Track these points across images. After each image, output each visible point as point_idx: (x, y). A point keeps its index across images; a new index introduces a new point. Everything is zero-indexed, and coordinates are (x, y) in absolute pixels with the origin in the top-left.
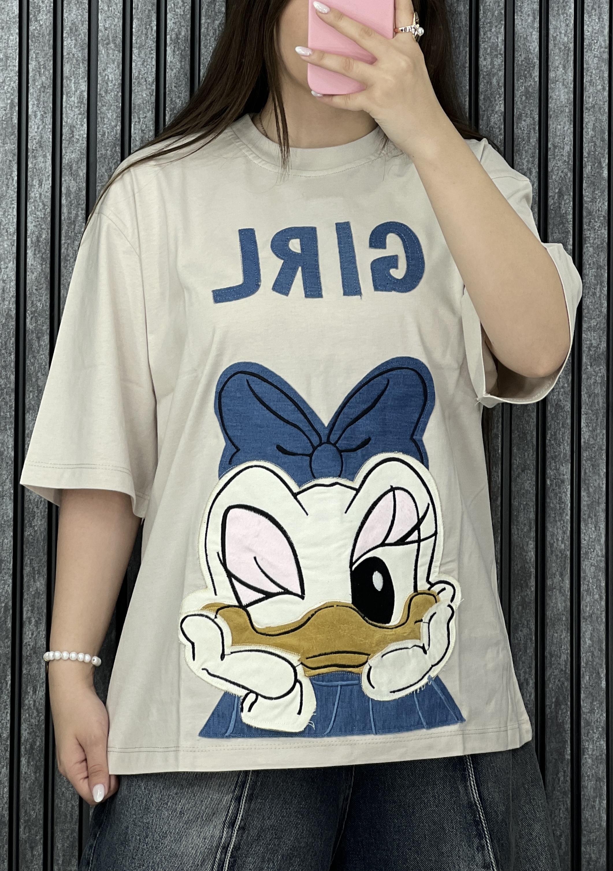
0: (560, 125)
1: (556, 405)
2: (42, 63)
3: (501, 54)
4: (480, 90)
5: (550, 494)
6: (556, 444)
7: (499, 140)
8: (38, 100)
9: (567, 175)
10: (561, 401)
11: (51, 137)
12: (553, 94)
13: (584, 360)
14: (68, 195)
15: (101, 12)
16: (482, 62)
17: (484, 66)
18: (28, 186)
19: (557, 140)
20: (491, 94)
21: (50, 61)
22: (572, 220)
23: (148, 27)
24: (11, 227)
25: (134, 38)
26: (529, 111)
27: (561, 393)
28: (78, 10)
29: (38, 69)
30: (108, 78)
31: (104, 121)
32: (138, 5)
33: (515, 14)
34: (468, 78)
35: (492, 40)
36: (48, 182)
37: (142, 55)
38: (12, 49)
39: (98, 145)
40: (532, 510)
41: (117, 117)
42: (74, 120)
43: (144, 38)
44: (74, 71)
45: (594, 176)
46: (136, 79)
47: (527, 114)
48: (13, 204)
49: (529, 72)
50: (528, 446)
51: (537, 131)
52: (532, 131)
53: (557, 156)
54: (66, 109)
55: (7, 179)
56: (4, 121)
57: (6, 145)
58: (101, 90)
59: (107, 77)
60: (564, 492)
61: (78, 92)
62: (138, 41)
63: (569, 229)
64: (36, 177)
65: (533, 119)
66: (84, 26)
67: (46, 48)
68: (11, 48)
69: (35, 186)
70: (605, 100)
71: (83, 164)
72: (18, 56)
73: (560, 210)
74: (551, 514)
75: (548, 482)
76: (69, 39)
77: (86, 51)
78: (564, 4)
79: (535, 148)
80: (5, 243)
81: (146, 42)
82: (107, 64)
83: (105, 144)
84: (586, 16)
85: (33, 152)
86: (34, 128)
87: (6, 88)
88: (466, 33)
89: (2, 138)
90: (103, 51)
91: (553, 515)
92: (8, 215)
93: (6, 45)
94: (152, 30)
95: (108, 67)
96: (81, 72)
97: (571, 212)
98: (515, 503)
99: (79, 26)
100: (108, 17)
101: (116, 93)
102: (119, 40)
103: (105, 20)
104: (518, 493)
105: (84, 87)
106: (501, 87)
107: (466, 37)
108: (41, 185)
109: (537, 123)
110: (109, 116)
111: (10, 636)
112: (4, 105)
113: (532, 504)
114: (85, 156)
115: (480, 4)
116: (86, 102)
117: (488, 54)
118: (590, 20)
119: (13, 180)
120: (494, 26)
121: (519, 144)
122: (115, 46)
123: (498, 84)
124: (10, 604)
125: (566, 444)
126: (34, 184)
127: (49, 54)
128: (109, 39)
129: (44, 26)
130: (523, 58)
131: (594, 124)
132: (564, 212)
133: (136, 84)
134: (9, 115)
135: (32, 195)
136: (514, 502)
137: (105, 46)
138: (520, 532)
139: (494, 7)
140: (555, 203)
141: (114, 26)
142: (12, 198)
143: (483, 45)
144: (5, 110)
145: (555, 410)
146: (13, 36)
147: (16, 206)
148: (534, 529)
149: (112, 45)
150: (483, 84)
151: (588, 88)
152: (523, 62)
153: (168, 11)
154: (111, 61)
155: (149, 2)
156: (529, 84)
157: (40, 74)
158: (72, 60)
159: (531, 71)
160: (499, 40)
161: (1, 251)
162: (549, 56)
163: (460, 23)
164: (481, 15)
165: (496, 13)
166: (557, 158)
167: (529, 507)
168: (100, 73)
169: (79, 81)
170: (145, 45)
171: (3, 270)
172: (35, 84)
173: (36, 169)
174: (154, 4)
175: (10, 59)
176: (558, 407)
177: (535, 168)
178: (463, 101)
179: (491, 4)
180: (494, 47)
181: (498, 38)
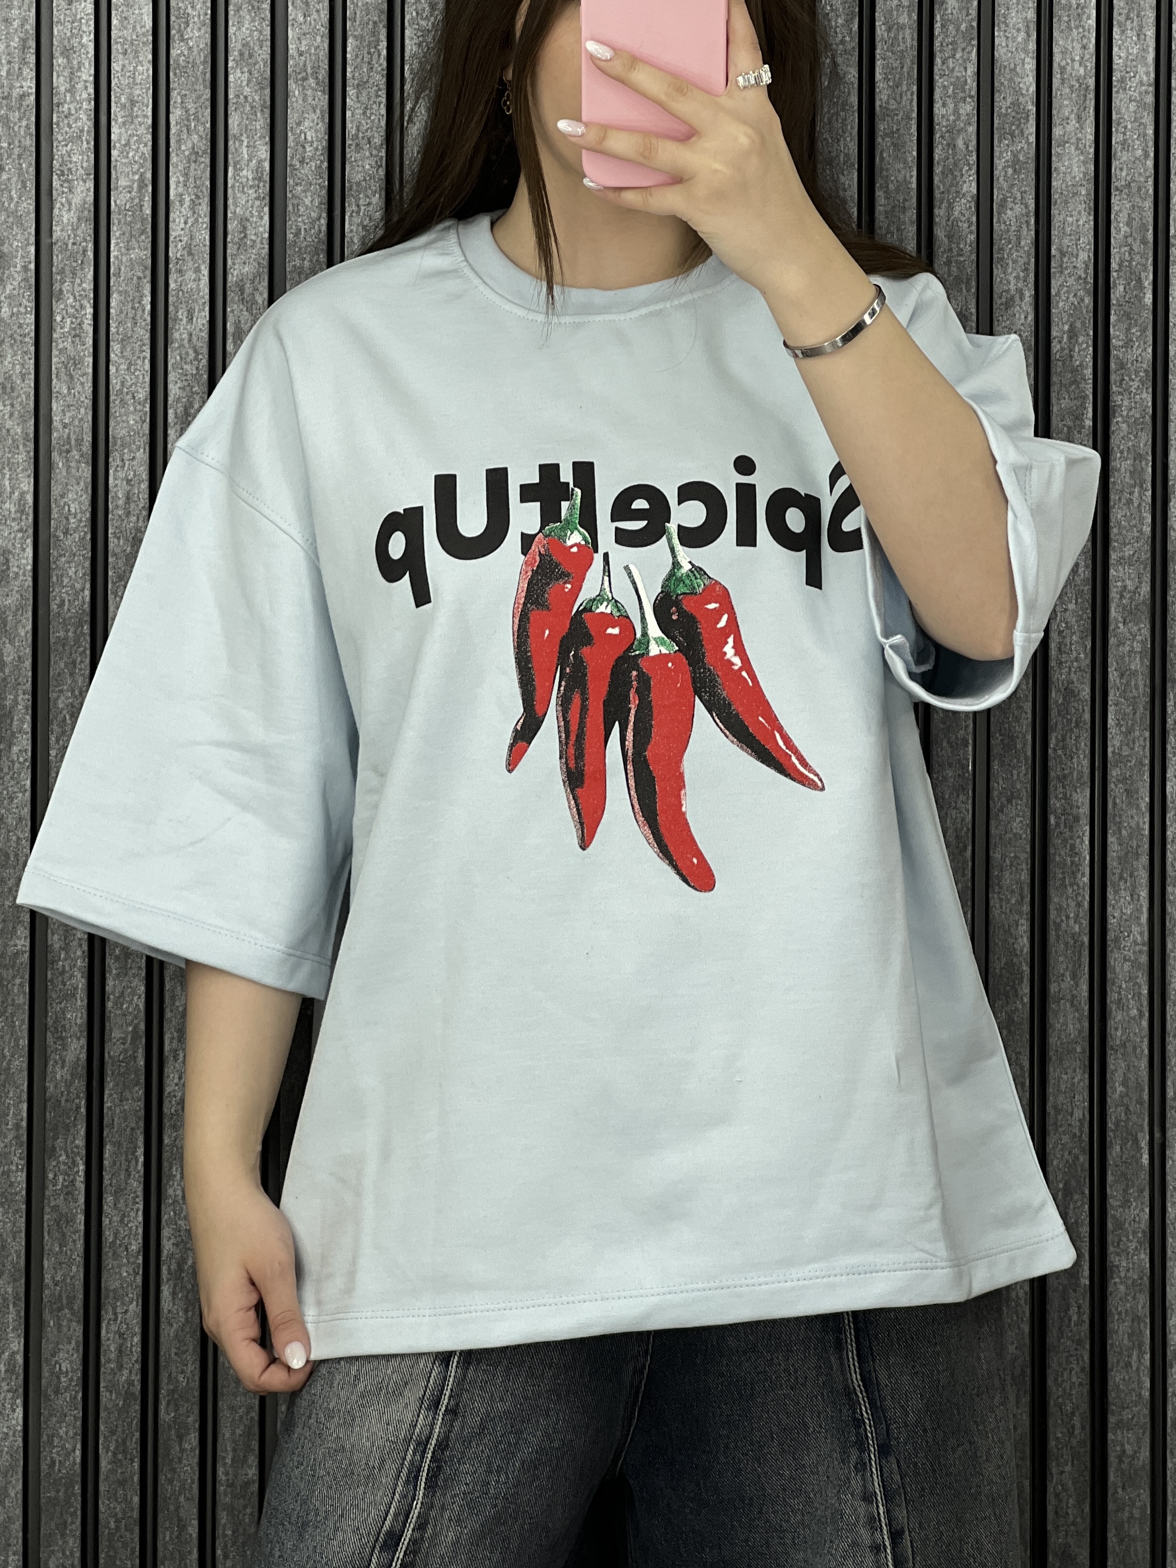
0: (1071, 216)
1: (1065, 689)
2: (192, 111)
3: (971, 97)
4: (936, 157)
5: (1055, 841)
6: (1065, 755)
7: (968, 242)
8: (186, 175)
9: (1082, 300)
10: (1073, 683)
11: (208, 237)
12: (1060, 164)
13: (1113, 613)
14: (237, 336)
15: (293, 25)
16: (939, 110)
17: (943, 116)
18: (170, 321)
19: (1066, 241)
20: (955, 164)
21: (206, 108)
22: (1091, 377)
23: (372, 50)
24: (140, 390)
25: (349, 70)
26: (1019, 194)
27: (1073, 669)
28: (253, 21)
29: (186, 122)
30: (305, 138)
31: (298, 210)
32: (355, 13)
33: (996, 28)
34: (915, 138)
35: (956, 74)
36: (203, 314)
37: (364, 98)
38: (142, 89)
39: (288, 252)
40: (1024, 867)
41: (320, 203)
42: (246, 209)
43: (365, 70)
44: (246, 125)
45: (1129, 302)
46: (352, 140)
47: (1015, 198)
48: (144, 351)
49: (1018, 126)
50: (1018, 760)
51: (1033, 227)
52: (1024, 226)
53: (1066, 268)
54: (234, 190)
55: (133, 308)
56: (128, 210)
57: (131, 252)
58: (292, 158)
59: (303, 135)
60: (1079, 837)
61: (254, 161)
62: (357, 74)
63: (1087, 392)
64: (184, 306)
65: (1026, 207)
66: (264, 48)
67: (200, 87)
68: (139, 87)
69: (181, 320)
70: (1148, 174)
71: (262, 283)
72: (151, 100)
73: (1071, 361)
74: (1056, 873)
75: (1052, 820)
76: (238, 71)
77: (268, 91)
78: (1079, 10)
79: (1029, 255)
80: (131, 417)
81: (369, 77)
82: (303, 112)
83: (300, 248)
84: (1116, 29)
85: (177, 263)
86: (179, 222)
87: (131, 155)
88: (912, 62)
89: (125, 240)
90: (297, 92)
91: (1060, 876)
92: (136, 370)
93: (131, 80)
94: (379, 55)
95: (304, 118)
96: (258, 127)
97: (1091, 364)
98: (996, 855)
99: (256, 49)
100: (304, 34)
101: (318, 162)
102: (323, 72)
103: (299, 39)
104: (1001, 838)
105: (264, 152)
106: (972, 152)
107: (912, 68)
108: (192, 319)
109: (1032, 214)
110: (307, 201)
111: (142, 1081)
112: (128, 183)
113: (1025, 856)
114: (266, 270)
115: (936, 12)
116: (268, 179)
117: (949, 97)
118: (1123, 38)
119: (143, 310)
120: (959, 49)
121: (1002, 249)
122: (317, 84)
123: (967, 147)
124: (142, 1027)
125: (1082, 756)
126: (180, 317)
127: (204, 97)
128: (305, 71)
129: (195, 50)
130: (1008, 104)
131: (1129, 215)
132: (1078, 363)
133: (353, 147)
134: (137, 201)
135: (176, 335)
136: (994, 853)
137: (300, 82)
138: (1004, 903)
139: (960, 16)
140: (1063, 349)
141: (316, 49)
142: (141, 340)
143: (940, 81)
144: (130, 192)
145: (1064, 699)
146: (142, 66)
147: (148, 355)
148: (1029, 899)
149: (312, 81)
150: (940, 147)
151: (1119, 154)
152: (1009, 110)
153: (406, 24)
154: (310, 108)
155: (376, 8)
156: (1019, 148)
157: (188, 130)
158: (243, 106)
159: (1022, 125)
160: (969, 73)
161: (124, 432)
162: (1054, 100)
163: (901, 44)
164: (937, 31)
165: (963, 27)
166: (1066, 272)
167: (1020, 862)
168: (292, 128)
169: (255, 142)
170: (367, 81)
171: (127, 463)
172: (180, 146)
173: (183, 292)
174: (382, 12)
175: (137, 105)
176: (1069, 693)
177: (1029, 289)
178: (908, 176)
179: (954, 12)
180: (960, 84)
181: (966, 69)
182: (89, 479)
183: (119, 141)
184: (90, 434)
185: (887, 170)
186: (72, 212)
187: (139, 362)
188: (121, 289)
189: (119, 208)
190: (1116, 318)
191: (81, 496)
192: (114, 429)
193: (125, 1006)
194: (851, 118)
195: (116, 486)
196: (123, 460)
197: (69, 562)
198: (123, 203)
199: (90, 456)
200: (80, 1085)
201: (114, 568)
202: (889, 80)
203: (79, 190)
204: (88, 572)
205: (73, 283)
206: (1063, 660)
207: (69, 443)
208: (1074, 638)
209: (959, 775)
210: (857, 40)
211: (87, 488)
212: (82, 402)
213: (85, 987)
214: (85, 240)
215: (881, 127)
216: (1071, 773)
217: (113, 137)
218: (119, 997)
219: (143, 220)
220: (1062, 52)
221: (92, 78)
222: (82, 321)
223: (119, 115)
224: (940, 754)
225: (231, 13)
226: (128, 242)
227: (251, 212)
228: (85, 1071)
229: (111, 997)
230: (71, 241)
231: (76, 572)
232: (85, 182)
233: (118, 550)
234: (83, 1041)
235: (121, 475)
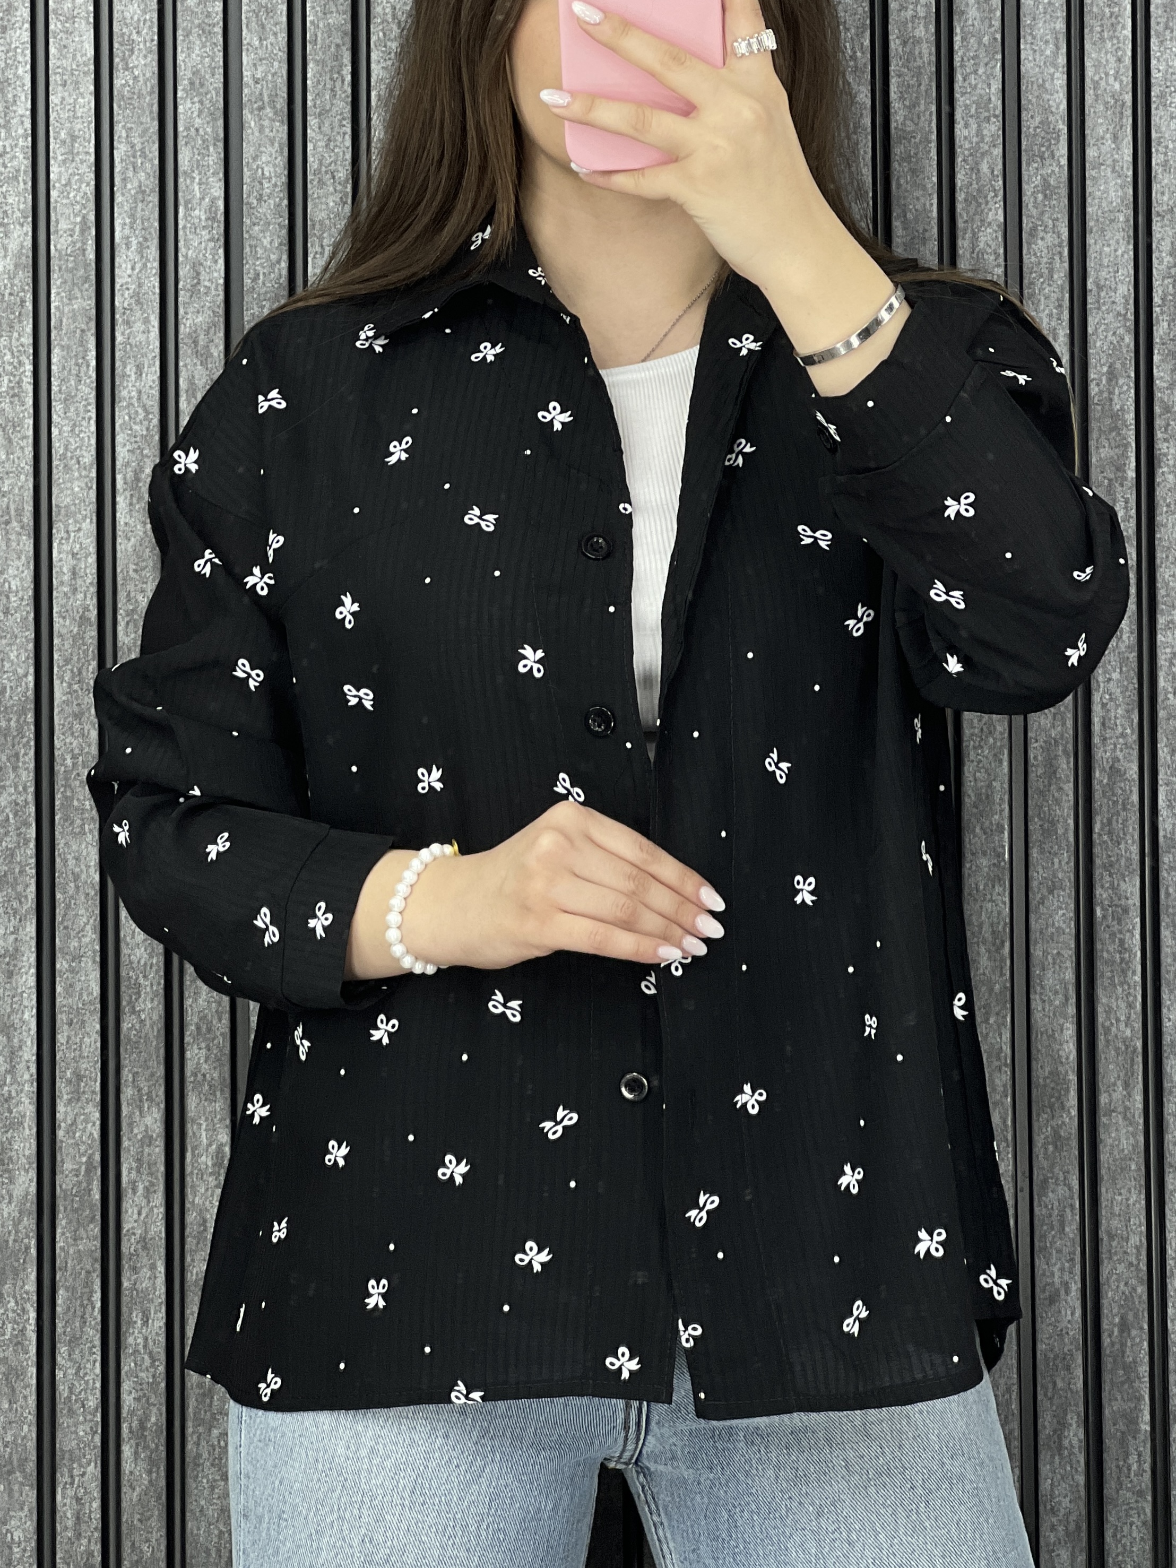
0: (1109, 245)
1: (1111, 768)
2: (138, 147)
3: (996, 116)
4: (959, 183)
5: (1102, 934)
6: (1112, 840)
8: (132, 216)
9: (1123, 339)
10: (1119, 761)
11: (157, 284)
12: (1095, 189)
13: (1162, 683)
14: (190, 392)
15: (248, 50)
16: (960, 131)
17: (966, 138)
18: (117, 377)
19: (1103, 274)
21: (154, 143)
22: (1133, 422)
23: (336, 76)
24: (85, 454)
25: (309, 97)
26: (1050, 222)
27: (1119, 746)
28: (204, 46)
29: (132, 159)
30: (263, 174)
31: (256, 252)
32: (316, 35)
33: (1022, 41)
34: (935, 162)
35: (978, 91)
36: (154, 369)
37: (326, 128)
38: (83, 123)
39: (246, 298)
40: (1068, 964)
41: (280, 244)
42: (199, 253)
43: (328, 97)
44: (198, 161)
46: (315, 174)
47: (1046, 226)
48: (89, 411)
50: (1060, 846)
51: (1066, 259)
52: (1057, 258)
53: (1104, 304)
54: (185, 232)
55: (77, 364)
56: (70, 256)
57: (74, 302)
58: (249, 196)
59: (260, 171)
60: (1128, 931)
61: (207, 200)
62: (319, 102)
63: (1129, 440)
64: (132, 360)
65: (1059, 237)
66: (217, 76)
67: (146, 119)
68: (80, 120)
69: (129, 376)
71: (218, 334)
72: (93, 135)
73: (1111, 405)
74: (1103, 971)
75: (1099, 912)
76: (189, 101)
77: (221, 122)
78: (1113, 19)
79: (1062, 289)
80: (76, 483)
81: (332, 105)
82: (259, 145)
83: (259, 295)
84: (1154, 41)
85: (124, 313)
86: (126, 268)
87: (71, 195)
88: (930, 78)
89: (67, 288)
90: (253, 124)
91: (1109, 974)
92: (82, 431)
93: (71, 114)
94: (343, 81)
95: (261, 152)
96: (211, 163)
97: (1133, 408)
98: (1037, 952)
99: (208, 77)
100: (260, 60)
101: (277, 200)
102: (281, 100)
103: (255, 65)
104: (1041, 933)
105: (217, 190)
106: (998, 177)
107: (930, 86)
108: (141, 375)
109: (1066, 243)
110: (266, 242)
111: (98, 1217)
112: (69, 226)
113: (1069, 953)
114: (222, 320)
115: (955, 23)
116: (223, 219)
117: (971, 116)
118: (1162, 49)
119: (88, 366)
120: (982, 64)
121: (1032, 283)
122: (275, 113)
123: (993, 172)
124: (97, 1157)
125: (1130, 842)
126: (128, 373)
127: (152, 130)
128: (262, 100)
129: (141, 79)
130: (1037, 122)
132: (1118, 407)
133: (315, 183)
134: (79, 245)
135: (124, 393)
136: (1035, 950)
137: (256, 112)
138: (1047, 1006)
139: (982, 27)
140: (1101, 392)
141: (273, 76)
142: (86, 400)
143: (962, 99)
144: (71, 236)
145: (1110, 778)
146: (84, 98)
147: (94, 416)
148: (1074, 1000)
149: (268, 111)
150: (963, 172)
151: (1160, 176)
152: (1038, 130)
153: (372, 46)
154: (268, 141)
155: (337, 29)
156: (1049, 171)
157: (134, 168)
158: (194, 140)
159: (1053, 147)
160: (993, 90)
161: (68, 500)
162: (1087, 118)
163: (918, 59)
164: (957, 46)
165: (986, 40)
166: (1104, 308)
167: (1063, 960)
168: (248, 163)
169: (207, 179)
170: (330, 110)
171: (72, 534)
172: (125, 186)
173: (131, 345)
174: (346, 34)
175: (78, 140)
176: (1115, 772)
177: (1063, 328)
178: (928, 206)
179: (976, 24)
180: (983, 103)
181: (989, 85)
182: (31, 553)
183: (59, 180)
184: (31, 503)
185: (905, 198)
186: (8, 258)
187: (84, 423)
188: (63, 343)
189: (60, 253)
190: (1159, 357)
191: (23, 572)
192: (57, 497)
193: (77, 1135)
194: (864, 141)
195: (61, 560)
196: (68, 532)
197: (10, 645)
198: (65, 247)
199: (32, 528)
200: (29, 1223)
201: (60, 650)
202: (905, 99)
203: (16, 235)
204: (32, 655)
205: (10, 337)
206: (1107, 736)
207: (9, 513)
208: (1119, 711)
209: (994, 864)
210: (869, 56)
211: (29, 563)
212: (23, 468)
213: (34, 1115)
214: (23, 290)
215: (897, 151)
216: (1118, 860)
217: (52, 176)
218: (71, 1125)
219: (86, 265)
220: (1094, 66)
221: (28, 113)
222: (21, 379)
223: (58, 152)
224: (973, 841)
225: (180, 38)
226: (70, 292)
227: (204, 255)
228: (34, 1208)
229: (63, 1125)
230: (8, 291)
231: (18, 656)
232: (22, 225)
233: (64, 631)
234: (33, 1174)
235: (66, 547)
